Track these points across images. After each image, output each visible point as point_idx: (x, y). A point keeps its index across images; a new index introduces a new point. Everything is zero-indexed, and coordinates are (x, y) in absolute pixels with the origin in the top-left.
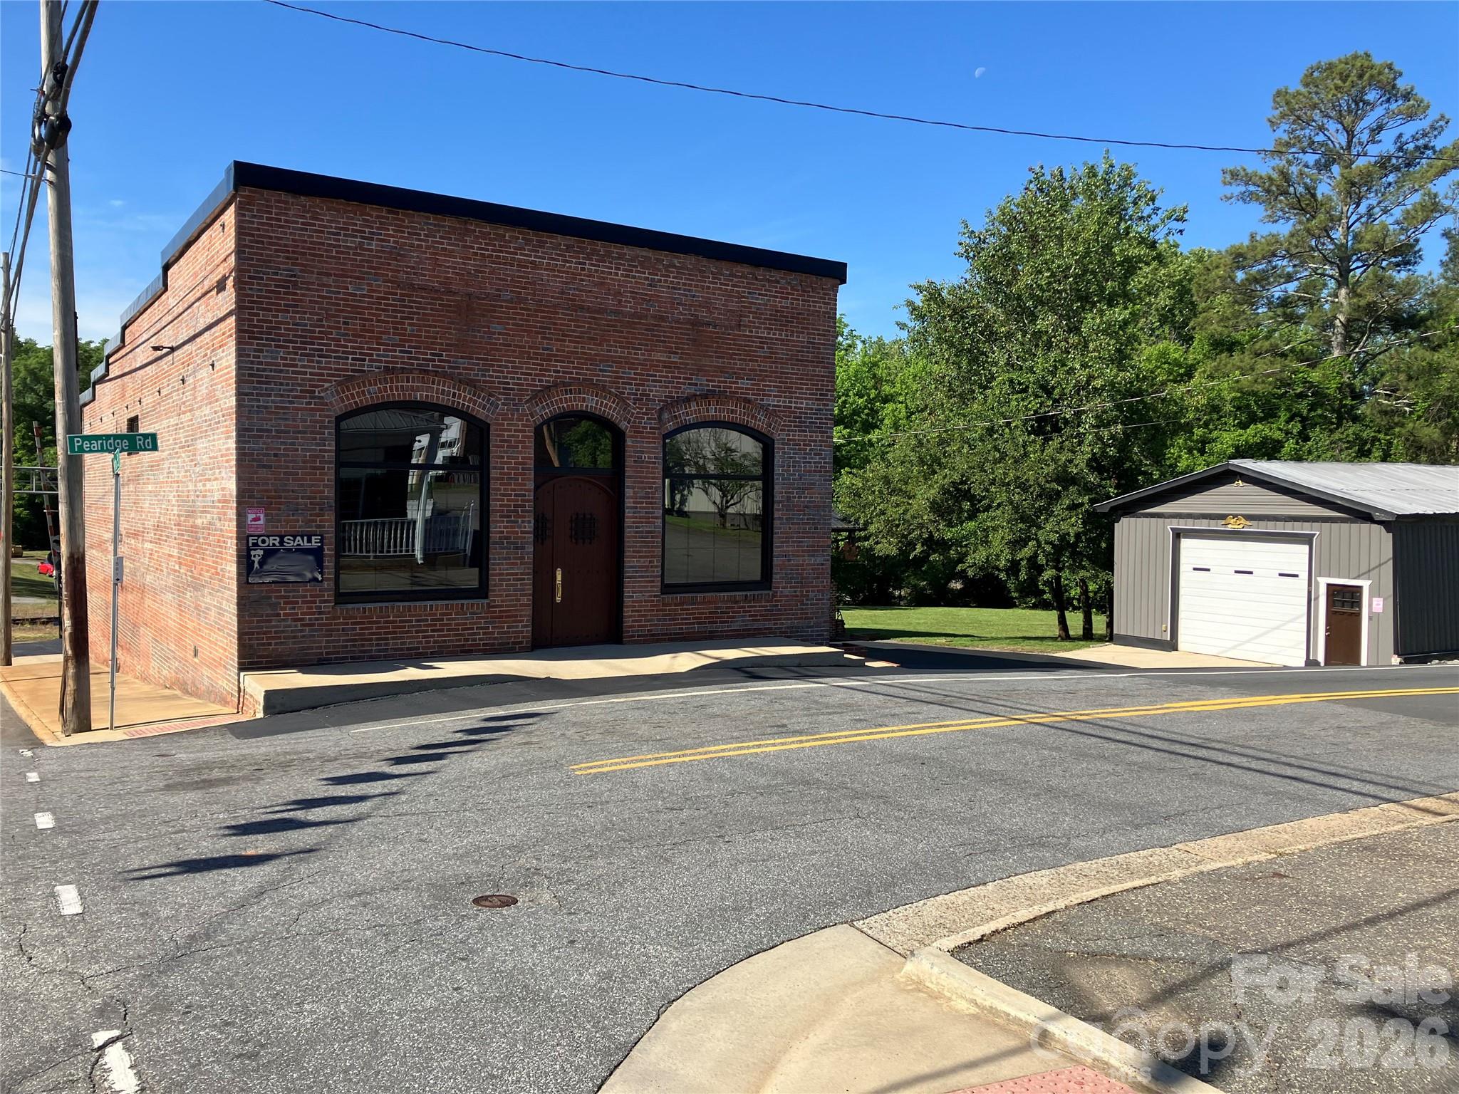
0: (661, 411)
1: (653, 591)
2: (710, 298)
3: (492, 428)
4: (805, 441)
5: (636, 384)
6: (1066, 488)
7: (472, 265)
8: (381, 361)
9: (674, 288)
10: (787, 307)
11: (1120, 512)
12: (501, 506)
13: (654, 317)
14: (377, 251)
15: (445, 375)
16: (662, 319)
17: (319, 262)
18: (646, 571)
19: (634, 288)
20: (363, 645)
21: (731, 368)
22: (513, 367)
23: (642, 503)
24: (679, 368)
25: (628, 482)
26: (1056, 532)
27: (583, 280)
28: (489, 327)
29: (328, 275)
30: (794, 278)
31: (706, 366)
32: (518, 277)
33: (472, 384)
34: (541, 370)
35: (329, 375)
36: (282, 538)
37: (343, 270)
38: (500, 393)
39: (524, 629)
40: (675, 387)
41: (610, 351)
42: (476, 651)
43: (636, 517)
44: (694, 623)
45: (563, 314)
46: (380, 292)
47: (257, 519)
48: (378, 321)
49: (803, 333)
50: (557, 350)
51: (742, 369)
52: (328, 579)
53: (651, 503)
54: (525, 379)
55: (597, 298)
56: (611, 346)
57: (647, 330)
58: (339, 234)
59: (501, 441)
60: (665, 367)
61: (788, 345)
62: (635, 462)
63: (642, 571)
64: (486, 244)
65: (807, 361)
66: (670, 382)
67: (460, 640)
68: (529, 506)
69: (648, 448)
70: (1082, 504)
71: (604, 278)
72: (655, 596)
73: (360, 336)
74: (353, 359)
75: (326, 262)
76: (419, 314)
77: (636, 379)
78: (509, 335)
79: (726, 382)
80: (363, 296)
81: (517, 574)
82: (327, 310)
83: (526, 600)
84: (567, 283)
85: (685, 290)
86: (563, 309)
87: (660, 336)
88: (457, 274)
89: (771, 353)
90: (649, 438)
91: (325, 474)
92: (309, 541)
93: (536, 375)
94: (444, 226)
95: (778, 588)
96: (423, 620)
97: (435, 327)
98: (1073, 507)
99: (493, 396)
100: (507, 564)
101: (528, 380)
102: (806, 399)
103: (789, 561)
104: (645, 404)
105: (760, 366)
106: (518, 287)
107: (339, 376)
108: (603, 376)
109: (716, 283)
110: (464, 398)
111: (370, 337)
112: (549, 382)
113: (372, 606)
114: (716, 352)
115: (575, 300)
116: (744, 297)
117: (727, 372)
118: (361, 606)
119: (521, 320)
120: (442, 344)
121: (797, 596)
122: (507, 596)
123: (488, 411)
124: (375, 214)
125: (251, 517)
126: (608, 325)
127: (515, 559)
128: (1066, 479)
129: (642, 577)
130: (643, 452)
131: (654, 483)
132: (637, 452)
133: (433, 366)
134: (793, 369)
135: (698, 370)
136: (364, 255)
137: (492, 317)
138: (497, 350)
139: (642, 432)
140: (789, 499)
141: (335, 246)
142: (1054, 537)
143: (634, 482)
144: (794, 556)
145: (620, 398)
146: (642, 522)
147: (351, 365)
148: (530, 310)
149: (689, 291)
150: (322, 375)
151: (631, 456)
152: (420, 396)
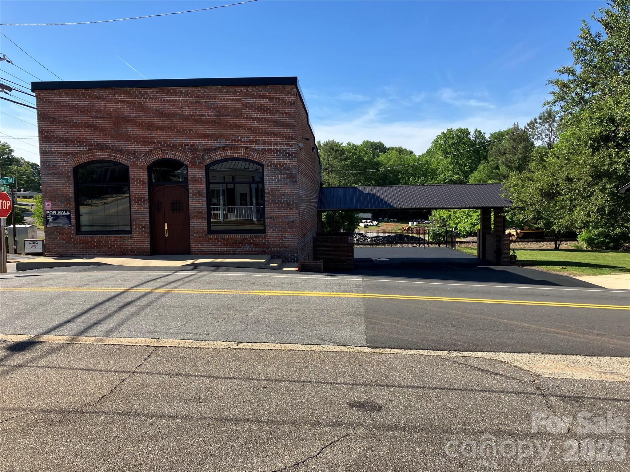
0: (203, 155)
1: (204, 233)
2: (226, 103)
3: (130, 167)
4: (280, 164)
5: (190, 145)
7: (119, 105)
8: (87, 146)
9: (208, 102)
10: (267, 102)
12: (134, 198)
13: (199, 115)
14: (83, 106)
15: (110, 149)
16: (203, 115)
17: (63, 112)
18: (200, 224)
19: (189, 104)
20: (86, 250)
21: (238, 134)
22: (136, 143)
23: (196, 195)
24: (211, 136)
25: (190, 187)
27: (165, 104)
28: (126, 129)
29: (67, 117)
30: (269, 88)
31: (224, 134)
32: (138, 107)
33: (120, 151)
34: (148, 143)
35: (69, 153)
36: (57, 211)
37: (72, 114)
38: (132, 154)
39: (147, 246)
40: (210, 145)
41: (178, 132)
42: (128, 254)
43: (194, 201)
44: (224, 247)
45: (156, 119)
46: (85, 121)
47: (49, 205)
48: (85, 131)
49: (276, 113)
50: (155, 134)
51: (243, 133)
52: (73, 226)
53: (200, 195)
54: (142, 147)
55: (172, 111)
56: (179, 130)
57: (194, 121)
58: (69, 102)
59: (133, 172)
60: (204, 136)
61: (268, 120)
62: (192, 178)
63: (198, 224)
64: (123, 96)
65: (279, 126)
66: (207, 143)
67: (121, 250)
68: (146, 198)
69: (198, 171)
71: (175, 102)
72: (205, 235)
73: (79, 138)
74: (77, 146)
75: (66, 112)
76: (99, 127)
77: (191, 143)
78: (134, 131)
79: (235, 140)
80: (79, 123)
81: (142, 225)
82: (67, 130)
83: (146, 235)
84: (158, 107)
85: (213, 102)
86: (156, 117)
87: (201, 123)
88: (114, 110)
89: (258, 124)
90: (198, 167)
91: (70, 188)
92: (66, 212)
93: (146, 145)
94: (106, 92)
95: (269, 232)
96: (107, 242)
97: (106, 131)
99: (129, 155)
100: (138, 221)
101: (143, 147)
102: (280, 144)
103: (274, 220)
104: (195, 153)
105: (253, 131)
106: (138, 111)
107: (73, 153)
108: (175, 143)
109: (228, 96)
110: (118, 157)
111: (83, 138)
112: (152, 147)
113: (88, 236)
114: (229, 127)
115: (162, 113)
116: (243, 101)
117: (235, 136)
118: (84, 236)
119: (139, 124)
120: (109, 137)
121: (279, 237)
122: (139, 233)
123: (128, 161)
124: (81, 92)
125: (47, 204)
126: (176, 122)
127: (141, 219)
129: (198, 227)
130: (196, 174)
131: (202, 186)
132: (193, 174)
133: (106, 146)
134: (271, 131)
135: (221, 136)
136: (79, 108)
137: (128, 124)
138: (130, 137)
139: (195, 165)
140: (272, 191)
141: (68, 106)
143: (192, 187)
144: (276, 218)
145: (184, 152)
146: (197, 204)
147: (77, 148)
148: (143, 120)
149: (215, 102)
150: (67, 153)
151: (190, 176)
152: (101, 158)
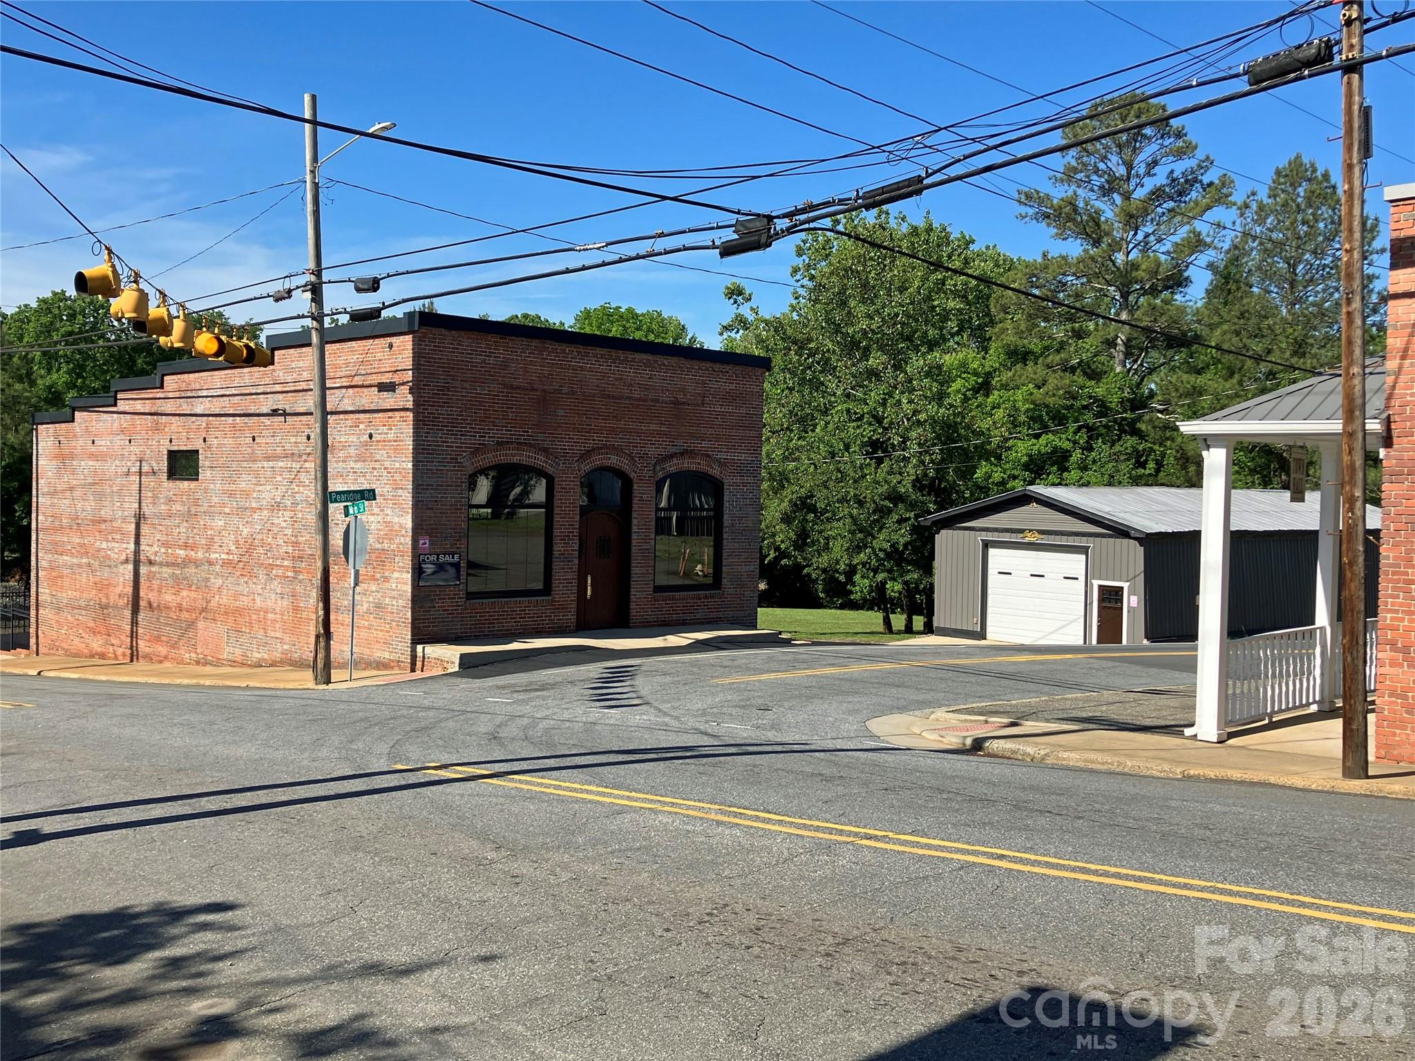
0: (655, 464)
1: (648, 591)
2: (685, 385)
3: (556, 479)
4: (743, 483)
5: (641, 447)
6: (896, 505)
7: (546, 371)
8: (494, 437)
10: (733, 390)
11: (940, 525)
12: (559, 532)
13: (651, 400)
14: (493, 364)
15: (531, 445)
16: (656, 401)
17: (461, 373)
18: (644, 577)
19: (640, 381)
20: (481, 628)
21: (698, 434)
22: (569, 438)
23: (642, 529)
24: (666, 435)
25: (634, 515)
26: (888, 541)
27: (610, 376)
28: (555, 412)
29: (466, 381)
30: (738, 369)
31: (682, 432)
33: (546, 451)
34: (585, 439)
35: (466, 447)
36: (438, 555)
37: (474, 377)
38: (561, 456)
39: (571, 617)
40: (663, 448)
41: (625, 425)
42: (544, 632)
43: (638, 539)
44: (673, 614)
45: (598, 401)
46: (494, 391)
47: (425, 544)
48: (493, 411)
49: (743, 407)
50: (594, 426)
51: (705, 434)
52: (462, 583)
53: (648, 529)
54: (576, 446)
55: (617, 388)
56: (626, 421)
57: (646, 409)
58: (472, 354)
60: (658, 434)
61: (733, 416)
62: (638, 500)
63: (642, 577)
64: (555, 356)
65: (745, 427)
66: (661, 445)
67: (535, 625)
68: (576, 532)
69: (647, 490)
70: (909, 519)
71: (622, 375)
72: (649, 595)
73: (483, 421)
74: (479, 436)
75: (465, 373)
76: (516, 404)
77: (640, 443)
78: (567, 416)
79: (695, 443)
80: (485, 394)
81: (569, 579)
82: (465, 404)
83: (572, 597)
86: (598, 397)
87: (655, 413)
88: (537, 377)
89: (723, 422)
90: (647, 484)
91: (462, 513)
92: (453, 558)
93: (582, 443)
94: (531, 346)
95: (725, 588)
97: (525, 413)
98: (901, 521)
99: (557, 458)
100: (562, 572)
102: (744, 454)
103: (732, 569)
104: (646, 460)
105: (716, 431)
106: (572, 383)
107: (471, 448)
108: (620, 442)
109: (689, 375)
110: (540, 461)
111: (489, 422)
112: (589, 447)
113: (486, 601)
114: (689, 423)
115: (604, 391)
116: (706, 383)
117: (695, 437)
118: (480, 601)
119: (574, 406)
120: (528, 424)
121: (737, 594)
122: (562, 594)
123: (554, 468)
125: (421, 542)
126: (624, 407)
127: (568, 569)
128: (896, 498)
129: (642, 581)
130: (643, 494)
131: (650, 515)
132: (640, 494)
133: (523, 439)
134: (736, 433)
135: (677, 436)
136: (486, 367)
137: (557, 405)
138: (560, 427)
139: (643, 480)
140: (732, 525)
142: (887, 546)
143: (637, 515)
144: (735, 565)
145: (631, 458)
146: (643, 543)
147: (478, 440)
148: (579, 399)
149: (672, 381)
150: (462, 447)
151: (636, 497)
152: (516, 459)
